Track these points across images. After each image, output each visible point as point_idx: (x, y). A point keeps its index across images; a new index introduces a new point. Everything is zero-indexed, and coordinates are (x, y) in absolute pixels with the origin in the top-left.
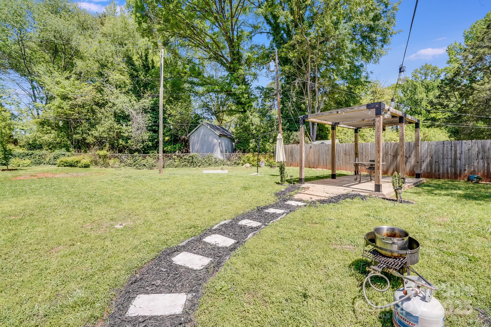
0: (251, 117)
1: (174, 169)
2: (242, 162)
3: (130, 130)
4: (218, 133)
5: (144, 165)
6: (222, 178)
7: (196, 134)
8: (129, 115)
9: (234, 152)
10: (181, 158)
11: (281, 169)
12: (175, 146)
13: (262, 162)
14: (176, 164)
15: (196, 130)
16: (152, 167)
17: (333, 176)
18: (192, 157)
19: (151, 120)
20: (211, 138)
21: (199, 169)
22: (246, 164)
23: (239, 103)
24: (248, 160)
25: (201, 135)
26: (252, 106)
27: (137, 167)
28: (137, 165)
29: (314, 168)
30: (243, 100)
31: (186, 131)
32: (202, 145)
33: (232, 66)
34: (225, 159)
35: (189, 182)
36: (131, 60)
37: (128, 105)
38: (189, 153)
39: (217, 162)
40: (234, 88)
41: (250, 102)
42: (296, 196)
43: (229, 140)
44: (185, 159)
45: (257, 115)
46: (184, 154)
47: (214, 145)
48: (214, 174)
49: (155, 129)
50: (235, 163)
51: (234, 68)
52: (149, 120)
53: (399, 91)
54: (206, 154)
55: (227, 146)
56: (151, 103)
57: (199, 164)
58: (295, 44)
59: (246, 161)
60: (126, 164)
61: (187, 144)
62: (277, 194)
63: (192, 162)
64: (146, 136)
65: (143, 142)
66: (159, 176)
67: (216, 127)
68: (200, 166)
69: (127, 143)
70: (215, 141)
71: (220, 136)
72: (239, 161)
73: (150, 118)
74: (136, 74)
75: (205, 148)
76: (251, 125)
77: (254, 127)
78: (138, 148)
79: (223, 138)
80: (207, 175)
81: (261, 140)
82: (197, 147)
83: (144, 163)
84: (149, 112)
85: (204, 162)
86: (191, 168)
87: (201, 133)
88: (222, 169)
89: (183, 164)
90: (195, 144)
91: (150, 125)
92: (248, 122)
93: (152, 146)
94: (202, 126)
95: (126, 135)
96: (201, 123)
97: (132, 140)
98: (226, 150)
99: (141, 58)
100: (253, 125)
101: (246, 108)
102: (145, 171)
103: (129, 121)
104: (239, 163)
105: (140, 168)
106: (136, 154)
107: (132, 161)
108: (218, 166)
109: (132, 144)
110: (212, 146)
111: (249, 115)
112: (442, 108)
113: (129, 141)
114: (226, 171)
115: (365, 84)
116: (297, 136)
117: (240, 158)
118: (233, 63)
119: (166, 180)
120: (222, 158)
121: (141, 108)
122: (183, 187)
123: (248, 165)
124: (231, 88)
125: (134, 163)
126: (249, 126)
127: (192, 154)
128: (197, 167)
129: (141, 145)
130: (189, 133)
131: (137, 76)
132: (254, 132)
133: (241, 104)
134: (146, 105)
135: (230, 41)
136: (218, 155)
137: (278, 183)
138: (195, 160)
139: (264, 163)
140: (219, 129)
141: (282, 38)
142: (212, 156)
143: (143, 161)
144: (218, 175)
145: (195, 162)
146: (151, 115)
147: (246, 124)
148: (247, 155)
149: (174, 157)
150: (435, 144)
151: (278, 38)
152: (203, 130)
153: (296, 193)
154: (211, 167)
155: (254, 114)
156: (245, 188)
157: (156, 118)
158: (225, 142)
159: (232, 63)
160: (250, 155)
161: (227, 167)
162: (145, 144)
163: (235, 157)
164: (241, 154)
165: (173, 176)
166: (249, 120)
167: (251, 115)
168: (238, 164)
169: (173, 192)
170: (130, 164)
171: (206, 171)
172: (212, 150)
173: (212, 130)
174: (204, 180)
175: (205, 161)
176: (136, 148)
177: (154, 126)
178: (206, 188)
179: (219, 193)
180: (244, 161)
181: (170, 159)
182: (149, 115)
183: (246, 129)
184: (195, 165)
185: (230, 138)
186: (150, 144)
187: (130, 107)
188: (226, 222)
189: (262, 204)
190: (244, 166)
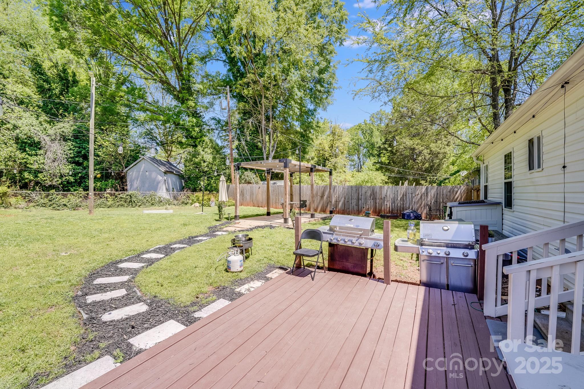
0: (202, 153)
1: (106, 209)
2: (191, 201)
3: (42, 161)
4: (163, 169)
5: (65, 205)
6: (164, 217)
7: (135, 169)
8: (39, 143)
9: (181, 191)
10: (116, 197)
11: (219, 207)
12: (106, 182)
13: (212, 202)
14: (109, 204)
15: (135, 165)
16: (76, 207)
17: (268, 214)
18: (130, 196)
19: (74, 150)
20: (154, 175)
21: (139, 209)
22: (195, 204)
23: (189, 136)
24: (198, 199)
25: (141, 170)
26: (204, 141)
27: (54, 207)
28: (54, 206)
29: (262, 207)
30: (194, 134)
31: (122, 166)
32: (143, 182)
33: (180, 95)
34: (172, 198)
35: (127, 221)
36: (40, 68)
37: (38, 129)
38: (127, 190)
39: (161, 202)
40: (183, 121)
41: (201, 137)
42: (225, 229)
43: (177, 177)
44: (121, 198)
45: (209, 152)
46: (120, 192)
47: (158, 183)
48: (157, 214)
49: (78, 161)
50: (183, 202)
51: (183, 98)
52: (70, 149)
53: (360, 132)
54: (148, 192)
55: (174, 184)
56: (72, 128)
57: (139, 204)
58: (249, 83)
59: (195, 200)
60: (37, 204)
61: (124, 180)
62: (209, 228)
63: (131, 201)
64: (67, 169)
65: (61, 176)
66: (90, 217)
67: (161, 162)
68: (140, 205)
69: (36, 176)
70: (160, 178)
71: (166, 173)
72: (188, 201)
73: (72, 147)
74: (47, 86)
75: (147, 185)
76: (202, 162)
77: (205, 164)
78: (54, 183)
79: (169, 175)
80: (148, 215)
81: (214, 179)
82: (136, 184)
83: (65, 203)
84: (69, 139)
85: (145, 201)
86: (129, 208)
87: (142, 169)
88: (166, 209)
89: (118, 204)
90: (134, 180)
91: (72, 155)
92: (199, 159)
93: (74, 182)
94: (143, 161)
95: (35, 167)
96: (142, 157)
97: (44, 173)
98: (173, 189)
99: (56, 67)
100: (205, 162)
101: (197, 143)
102: (66, 212)
103: (40, 149)
104: (188, 203)
105: (59, 208)
106: (52, 191)
107: (46, 200)
108: (162, 206)
109: (45, 178)
110: (155, 183)
111: (201, 151)
112: (387, 153)
113: (39, 175)
114: (171, 211)
115: (317, 128)
116: (247, 176)
117: (188, 197)
118: (182, 93)
119: (100, 220)
120: (168, 197)
121: (58, 134)
122: (121, 226)
123: (197, 204)
124: (179, 120)
125: (50, 203)
126: (201, 163)
127: (129, 192)
128: (137, 207)
129: (58, 181)
130: (126, 167)
131: (49, 90)
132: (206, 169)
133: (192, 137)
134: (65, 130)
135: (179, 68)
136: (163, 193)
137: (216, 220)
138: (134, 199)
139: (214, 203)
140: (164, 165)
141: (238, 70)
142: (156, 195)
143: (63, 200)
144: (160, 214)
145: (134, 202)
146: (74, 143)
147: (197, 160)
148: (196, 194)
149: (106, 195)
150: (347, 188)
151: (235, 70)
152: (144, 165)
153: (226, 227)
154: (153, 207)
155: (206, 150)
156: (185, 225)
157: (79, 148)
158: (172, 179)
159: (180, 92)
160: (200, 194)
161: (174, 206)
162: (64, 179)
163: (183, 196)
164: (189, 193)
165: (108, 216)
166: (200, 157)
167: (203, 151)
168: (186, 204)
169: (110, 231)
170: (44, 204)
171: (147, 211)
172: (155, 187)
173: (156, 165)
174: (144, 220)
175: (147, 200)
176: (50, 183)
177: (76, 157)
178: (145, 226)
179: (159, 229)
180: (193, 200)
181: (101, 198)
182: (69, 144)
183: (197, 165)
184: (134, 205)
185: (179, 175)
186: (72, 179)
187: (41, 132)
188: (161, 246)
189: (194, 235)
190: (193, 205)
